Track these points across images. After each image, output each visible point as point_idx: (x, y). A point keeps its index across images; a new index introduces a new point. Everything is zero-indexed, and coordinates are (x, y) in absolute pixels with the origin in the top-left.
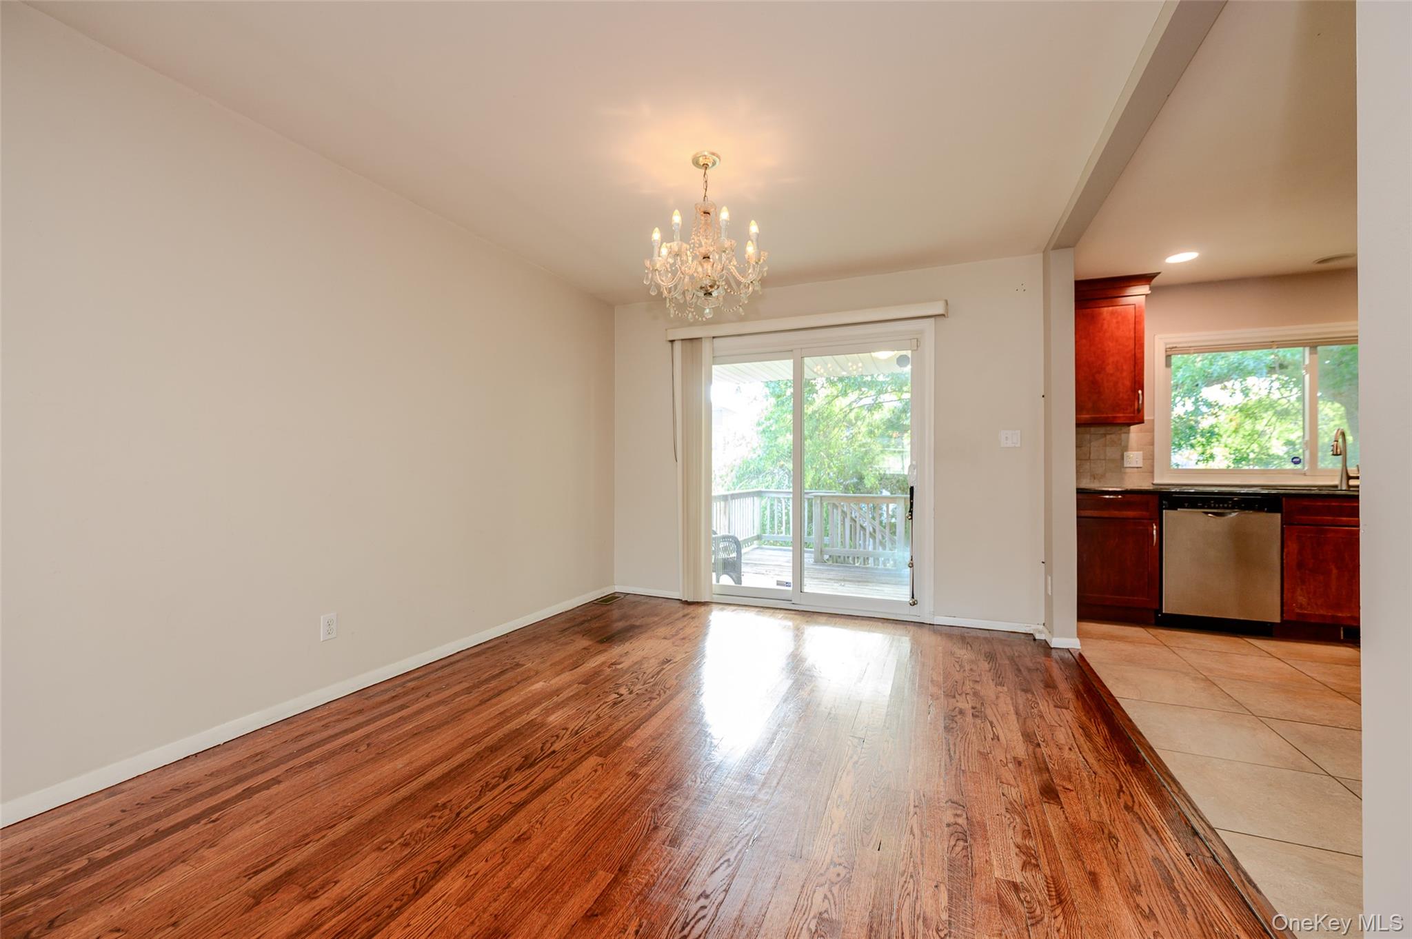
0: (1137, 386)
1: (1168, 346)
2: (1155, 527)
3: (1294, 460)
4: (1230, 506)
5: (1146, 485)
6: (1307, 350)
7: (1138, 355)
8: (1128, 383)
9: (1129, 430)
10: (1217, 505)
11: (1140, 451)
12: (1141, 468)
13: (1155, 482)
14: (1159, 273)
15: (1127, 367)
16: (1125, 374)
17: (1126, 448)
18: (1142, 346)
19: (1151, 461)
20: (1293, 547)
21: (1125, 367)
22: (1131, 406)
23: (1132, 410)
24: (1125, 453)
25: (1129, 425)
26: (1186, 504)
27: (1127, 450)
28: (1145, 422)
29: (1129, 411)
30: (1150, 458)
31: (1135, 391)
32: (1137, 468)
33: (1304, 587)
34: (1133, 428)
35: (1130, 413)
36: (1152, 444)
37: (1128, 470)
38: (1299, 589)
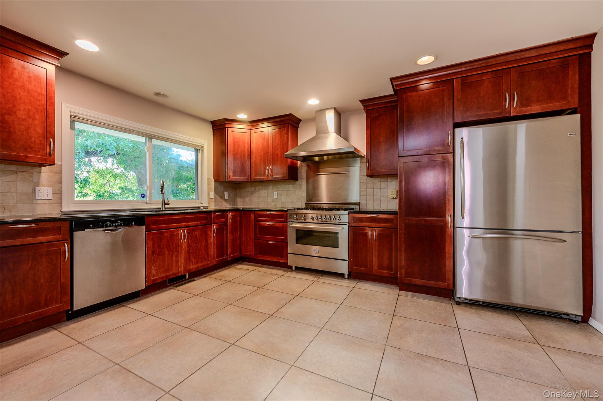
0: (48, 135)
1: (73, 114)
2: (66, 246)
3: (142, 195)
4: (119, 224)
5: (55, 213)
6: (147, 138)
7: (50, 111)
8: (40, 130)
9: (41, 170)
10: (111, 225)
11: (50, 187)
12: (51, 199)
13: (63, 210)
14: (69, 54)
15: (39, 118)
16: (37, 122)
17: (38, 184)
18: (53, 104)
19: (59, 195)
20: (150, 243)
21: (37, 117)
22: (43, 150)
23: (44, 152)
24: (36, 188)
25: (41, 166)
26: (91, 226)
27: (38, 186)
28: (56, 164)
29: (41, 153)
30: (59, 193)
31: (47, 139)
32: (48, 200)
33: (155, 265)
34: (43, 169)
35: (41, 155)
36: (61, 182)
37: (39, 202)
38: (153, 266)
